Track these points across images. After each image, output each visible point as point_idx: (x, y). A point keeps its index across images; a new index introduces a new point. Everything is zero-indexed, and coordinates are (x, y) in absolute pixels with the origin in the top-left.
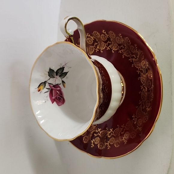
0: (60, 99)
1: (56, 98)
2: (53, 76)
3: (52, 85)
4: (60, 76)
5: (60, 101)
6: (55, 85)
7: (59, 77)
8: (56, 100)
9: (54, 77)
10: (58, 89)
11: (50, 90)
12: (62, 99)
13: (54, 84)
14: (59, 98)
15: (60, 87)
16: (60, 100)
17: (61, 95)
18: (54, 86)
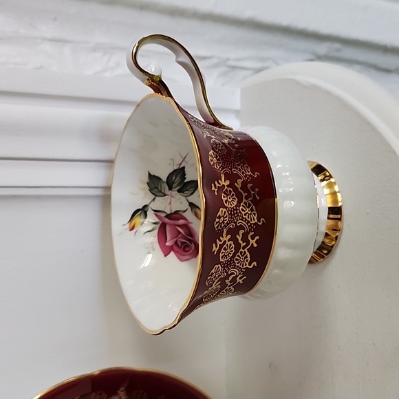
0: (188, 246)
1: (176, 243)
2: (161, 192)
3: (164, 215)
4: (179, 191)
5: (187, 251)
6: (171, 214)
7: (176, 192)
8: (175, 248)
9: (165, 195)
10: (181, 222)
11: (158, 226)
12: (193, 246)
13: (169, 213)
14: (183, 243)
15: (185, 219)
16: (187, 249)
17: (189, 237)
18: (168, 216)
